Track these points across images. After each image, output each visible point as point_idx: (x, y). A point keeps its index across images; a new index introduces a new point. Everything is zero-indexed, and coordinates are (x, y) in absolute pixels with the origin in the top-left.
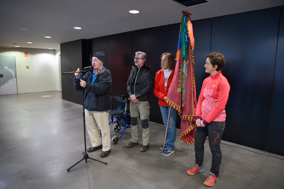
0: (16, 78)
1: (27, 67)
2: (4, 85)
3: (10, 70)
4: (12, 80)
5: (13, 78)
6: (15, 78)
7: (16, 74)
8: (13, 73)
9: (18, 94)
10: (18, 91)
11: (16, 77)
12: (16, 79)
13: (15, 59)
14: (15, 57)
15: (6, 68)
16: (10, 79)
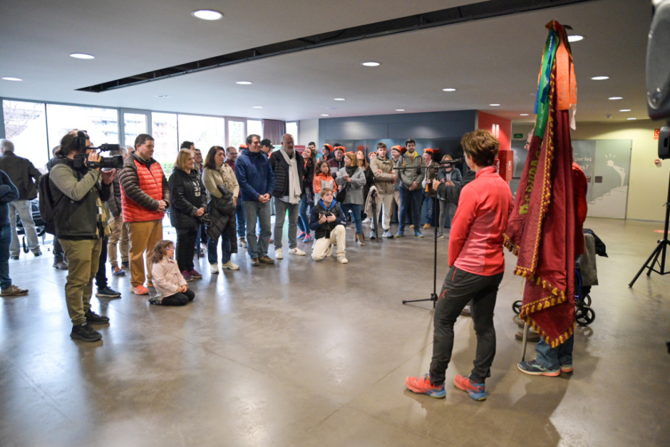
0: (628, 185)
1: (656, 163)
2: (600, 198)
3: (617, 169)
4: (618, 188)
5: (620, 186)
6: (624, 185)
7: (629, 176)
8: (623, 175)
9: (625, 219)
10: (626, 214)
11: (627, 183)
12: (626, 187)
13: (631, 144)
14: (632, 141)
15: (610, 163)
16: (616, 187)
